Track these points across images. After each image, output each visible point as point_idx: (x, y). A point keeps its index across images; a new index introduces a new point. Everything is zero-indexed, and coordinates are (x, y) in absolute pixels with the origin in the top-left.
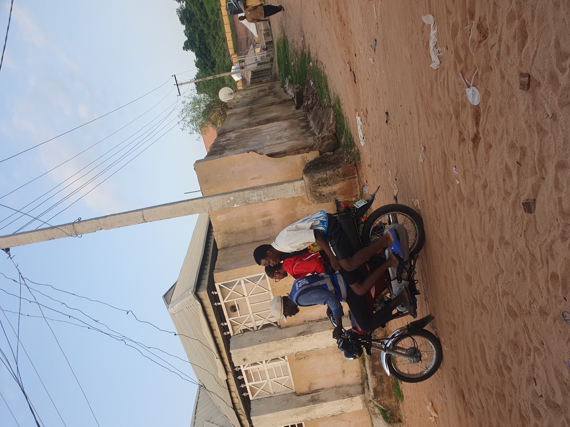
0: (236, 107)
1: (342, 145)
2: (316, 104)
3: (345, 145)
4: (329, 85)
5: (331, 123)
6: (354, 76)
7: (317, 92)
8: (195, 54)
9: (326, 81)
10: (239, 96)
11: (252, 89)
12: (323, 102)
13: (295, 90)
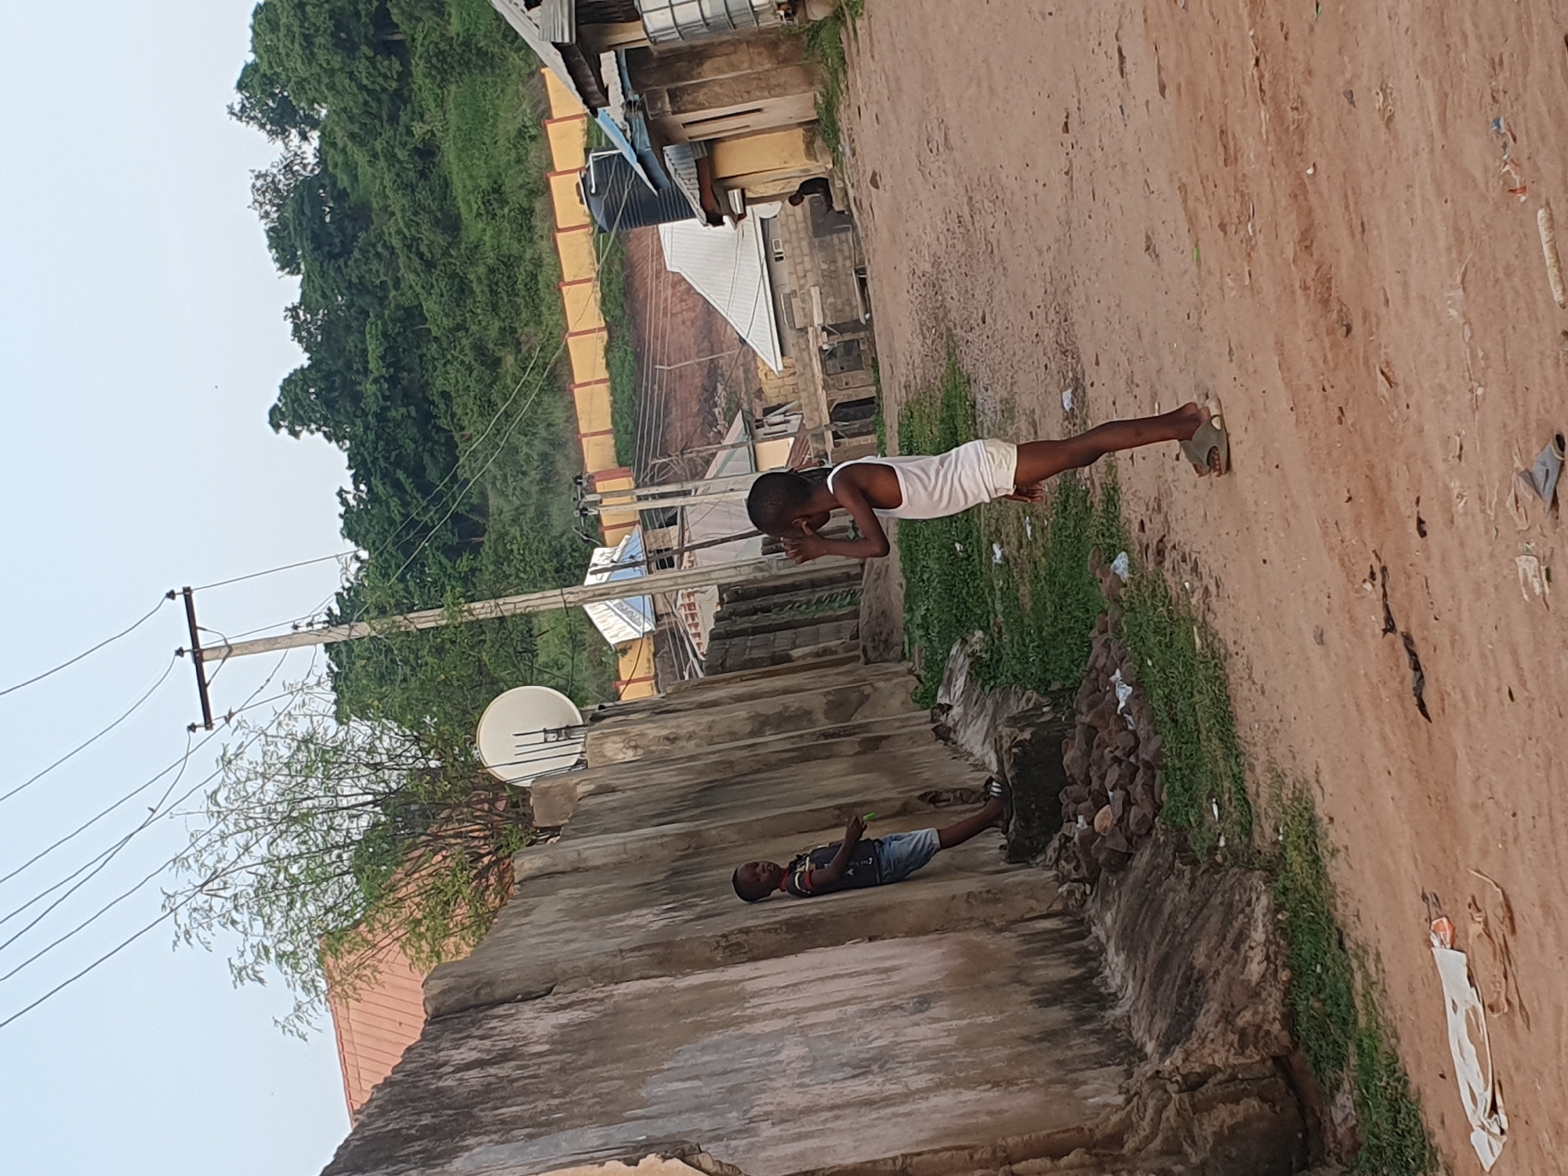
0: (584, 822)
1: (1339, 1143)
2: (1149, 833)
3: (1357, 1146)
4: (1243, 713)
5: (1255, 978)
6: (1417, 667)
7: (1158, 754)
8: (344, 457)
9: (1224, 683)
10: (617, 750)
11: (714, 704)
12: (1200, 824)
13: (1005, 731)
